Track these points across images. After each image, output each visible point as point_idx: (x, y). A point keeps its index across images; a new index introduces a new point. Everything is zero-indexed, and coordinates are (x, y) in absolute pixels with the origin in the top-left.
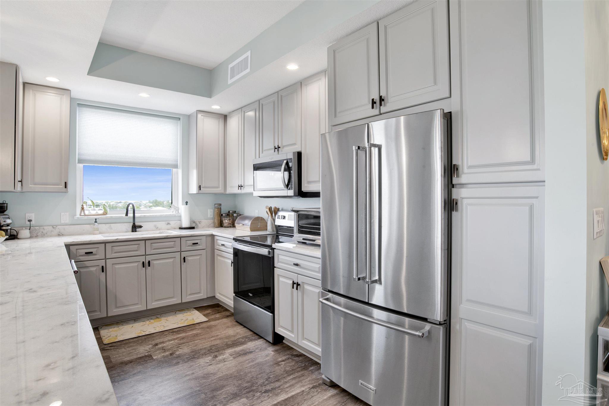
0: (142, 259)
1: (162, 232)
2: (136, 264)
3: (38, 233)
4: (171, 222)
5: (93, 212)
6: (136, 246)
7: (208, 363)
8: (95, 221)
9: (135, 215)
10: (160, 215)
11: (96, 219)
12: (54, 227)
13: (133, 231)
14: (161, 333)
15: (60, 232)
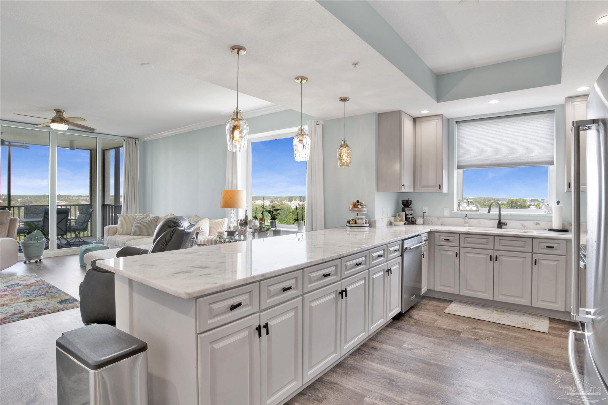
0: (491, 253)
1: (528, 231)
2: (485, 256)
3: (429, 222)
4: (540, 222)
5: (468, 209)
6: (485, 240)
7: (494, 360)
8: (465, 216)
9: (501, 212)
10: (528, 214)
11: (466, 214)
12: (439, 218)
13: (498, 228)
14: (490, 323)
15: (442, 222)
